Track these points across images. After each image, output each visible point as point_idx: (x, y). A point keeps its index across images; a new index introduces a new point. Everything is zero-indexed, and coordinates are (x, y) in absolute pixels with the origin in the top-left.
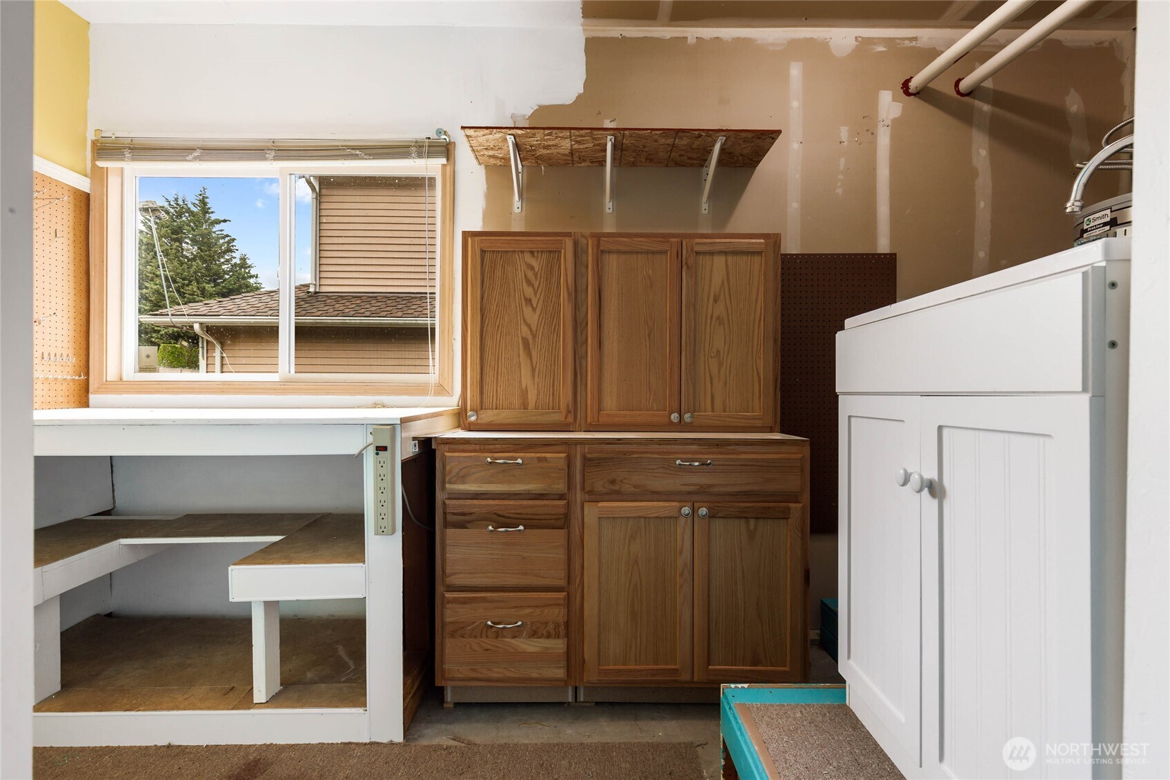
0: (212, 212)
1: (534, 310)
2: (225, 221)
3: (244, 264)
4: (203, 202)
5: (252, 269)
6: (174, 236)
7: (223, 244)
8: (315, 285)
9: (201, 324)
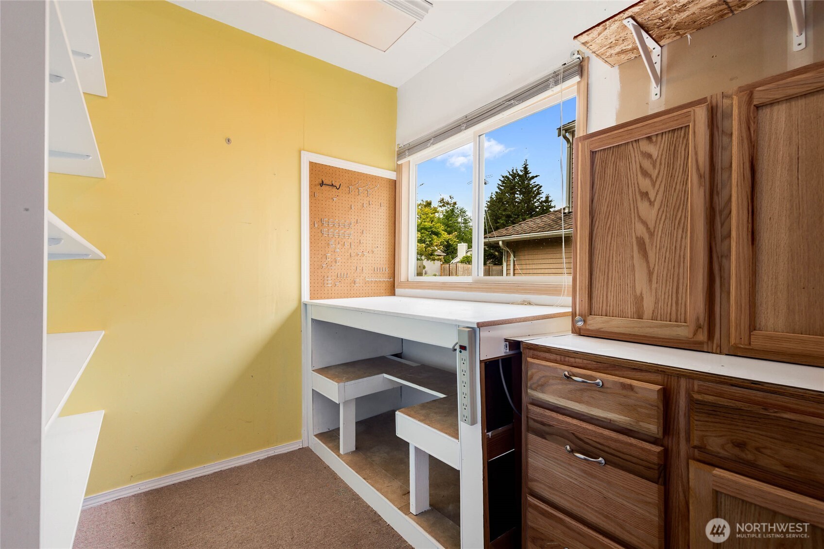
0: (530, 173)
1: (651, 203)
2: (536, 176)
3: (547, 200)
4: (526, 168)
5: (552, 203)
6: (511, 192)
7: (535, 191)
8: (569, 207)
9: (503, 241)
